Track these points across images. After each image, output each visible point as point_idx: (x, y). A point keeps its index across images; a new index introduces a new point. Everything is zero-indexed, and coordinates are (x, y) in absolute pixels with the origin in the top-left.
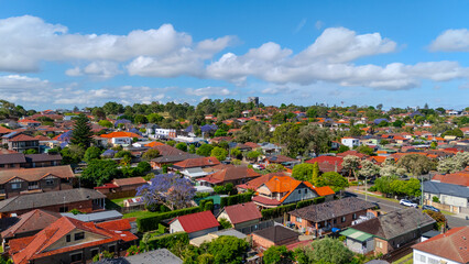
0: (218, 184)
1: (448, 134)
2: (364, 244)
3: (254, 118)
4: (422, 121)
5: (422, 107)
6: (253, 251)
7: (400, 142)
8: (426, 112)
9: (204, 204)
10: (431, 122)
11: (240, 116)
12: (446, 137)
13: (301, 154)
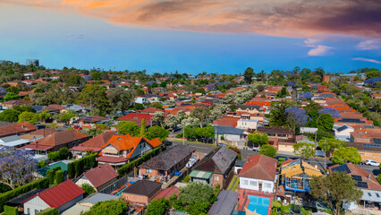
0: (51, 150)
1: (197, 92)
2: (208, 180)
3: (40, 80)
4: (176, 83)
5: (174, 73)
6: (132, 209)
7: (172, 99)
8: (177, 76)
9: (53, 173)
10: (182, 83)
11: (24, 78)
12: (197, 94)
13: (108, 112)
